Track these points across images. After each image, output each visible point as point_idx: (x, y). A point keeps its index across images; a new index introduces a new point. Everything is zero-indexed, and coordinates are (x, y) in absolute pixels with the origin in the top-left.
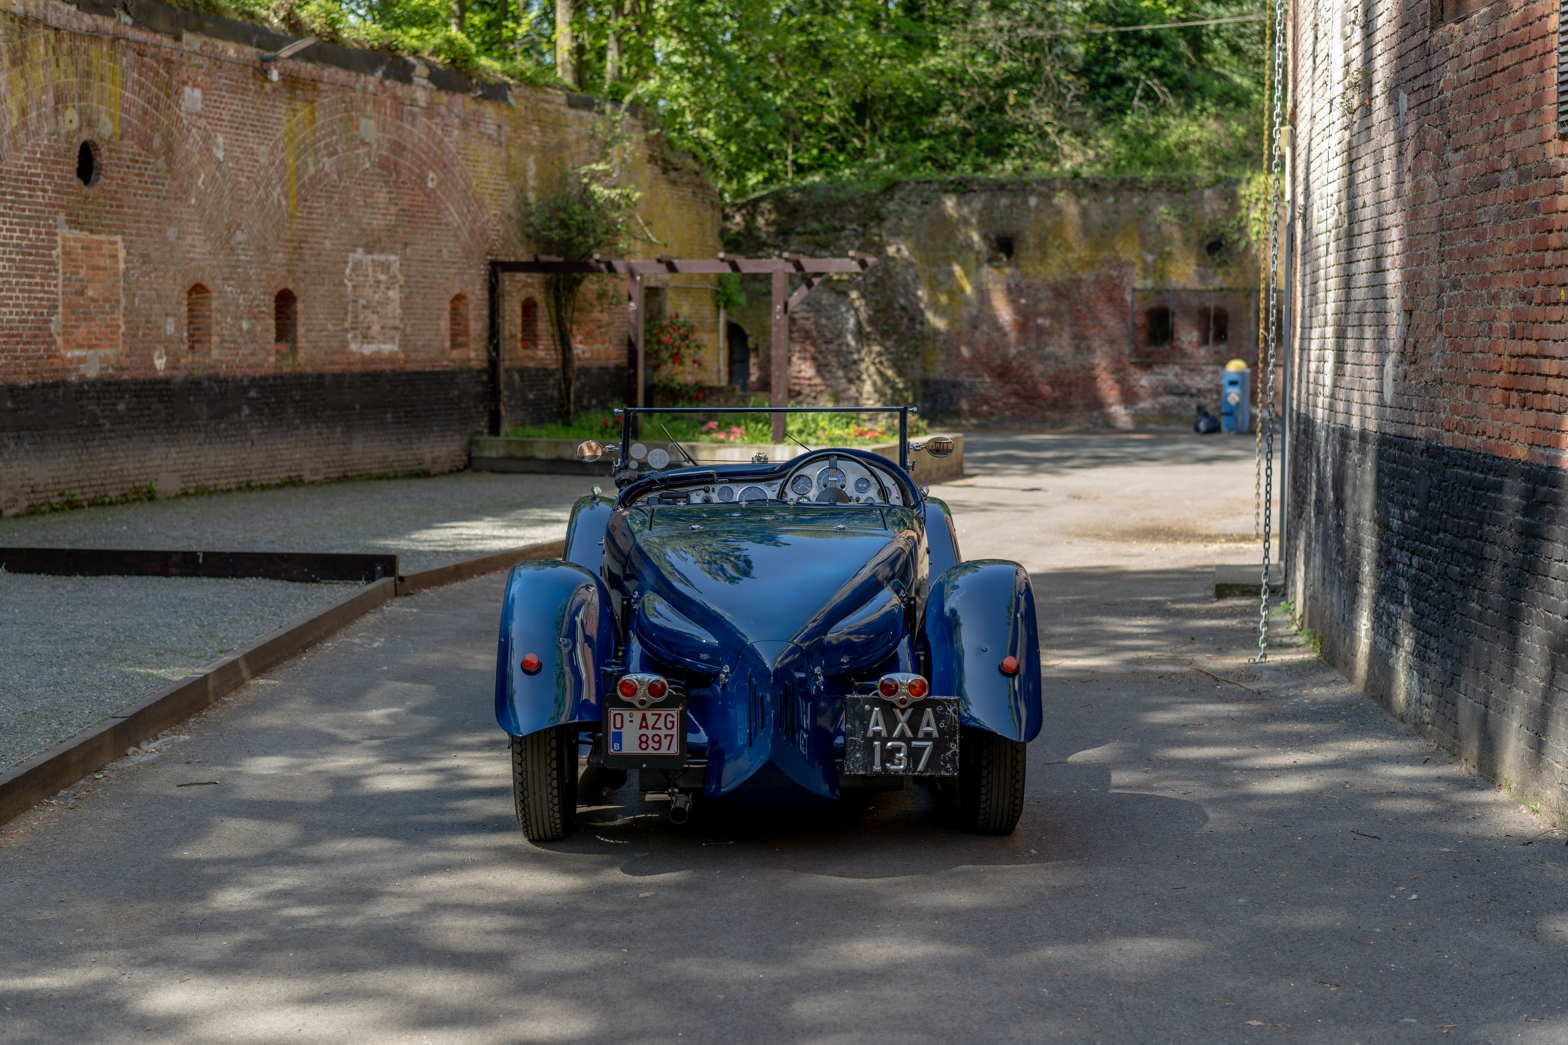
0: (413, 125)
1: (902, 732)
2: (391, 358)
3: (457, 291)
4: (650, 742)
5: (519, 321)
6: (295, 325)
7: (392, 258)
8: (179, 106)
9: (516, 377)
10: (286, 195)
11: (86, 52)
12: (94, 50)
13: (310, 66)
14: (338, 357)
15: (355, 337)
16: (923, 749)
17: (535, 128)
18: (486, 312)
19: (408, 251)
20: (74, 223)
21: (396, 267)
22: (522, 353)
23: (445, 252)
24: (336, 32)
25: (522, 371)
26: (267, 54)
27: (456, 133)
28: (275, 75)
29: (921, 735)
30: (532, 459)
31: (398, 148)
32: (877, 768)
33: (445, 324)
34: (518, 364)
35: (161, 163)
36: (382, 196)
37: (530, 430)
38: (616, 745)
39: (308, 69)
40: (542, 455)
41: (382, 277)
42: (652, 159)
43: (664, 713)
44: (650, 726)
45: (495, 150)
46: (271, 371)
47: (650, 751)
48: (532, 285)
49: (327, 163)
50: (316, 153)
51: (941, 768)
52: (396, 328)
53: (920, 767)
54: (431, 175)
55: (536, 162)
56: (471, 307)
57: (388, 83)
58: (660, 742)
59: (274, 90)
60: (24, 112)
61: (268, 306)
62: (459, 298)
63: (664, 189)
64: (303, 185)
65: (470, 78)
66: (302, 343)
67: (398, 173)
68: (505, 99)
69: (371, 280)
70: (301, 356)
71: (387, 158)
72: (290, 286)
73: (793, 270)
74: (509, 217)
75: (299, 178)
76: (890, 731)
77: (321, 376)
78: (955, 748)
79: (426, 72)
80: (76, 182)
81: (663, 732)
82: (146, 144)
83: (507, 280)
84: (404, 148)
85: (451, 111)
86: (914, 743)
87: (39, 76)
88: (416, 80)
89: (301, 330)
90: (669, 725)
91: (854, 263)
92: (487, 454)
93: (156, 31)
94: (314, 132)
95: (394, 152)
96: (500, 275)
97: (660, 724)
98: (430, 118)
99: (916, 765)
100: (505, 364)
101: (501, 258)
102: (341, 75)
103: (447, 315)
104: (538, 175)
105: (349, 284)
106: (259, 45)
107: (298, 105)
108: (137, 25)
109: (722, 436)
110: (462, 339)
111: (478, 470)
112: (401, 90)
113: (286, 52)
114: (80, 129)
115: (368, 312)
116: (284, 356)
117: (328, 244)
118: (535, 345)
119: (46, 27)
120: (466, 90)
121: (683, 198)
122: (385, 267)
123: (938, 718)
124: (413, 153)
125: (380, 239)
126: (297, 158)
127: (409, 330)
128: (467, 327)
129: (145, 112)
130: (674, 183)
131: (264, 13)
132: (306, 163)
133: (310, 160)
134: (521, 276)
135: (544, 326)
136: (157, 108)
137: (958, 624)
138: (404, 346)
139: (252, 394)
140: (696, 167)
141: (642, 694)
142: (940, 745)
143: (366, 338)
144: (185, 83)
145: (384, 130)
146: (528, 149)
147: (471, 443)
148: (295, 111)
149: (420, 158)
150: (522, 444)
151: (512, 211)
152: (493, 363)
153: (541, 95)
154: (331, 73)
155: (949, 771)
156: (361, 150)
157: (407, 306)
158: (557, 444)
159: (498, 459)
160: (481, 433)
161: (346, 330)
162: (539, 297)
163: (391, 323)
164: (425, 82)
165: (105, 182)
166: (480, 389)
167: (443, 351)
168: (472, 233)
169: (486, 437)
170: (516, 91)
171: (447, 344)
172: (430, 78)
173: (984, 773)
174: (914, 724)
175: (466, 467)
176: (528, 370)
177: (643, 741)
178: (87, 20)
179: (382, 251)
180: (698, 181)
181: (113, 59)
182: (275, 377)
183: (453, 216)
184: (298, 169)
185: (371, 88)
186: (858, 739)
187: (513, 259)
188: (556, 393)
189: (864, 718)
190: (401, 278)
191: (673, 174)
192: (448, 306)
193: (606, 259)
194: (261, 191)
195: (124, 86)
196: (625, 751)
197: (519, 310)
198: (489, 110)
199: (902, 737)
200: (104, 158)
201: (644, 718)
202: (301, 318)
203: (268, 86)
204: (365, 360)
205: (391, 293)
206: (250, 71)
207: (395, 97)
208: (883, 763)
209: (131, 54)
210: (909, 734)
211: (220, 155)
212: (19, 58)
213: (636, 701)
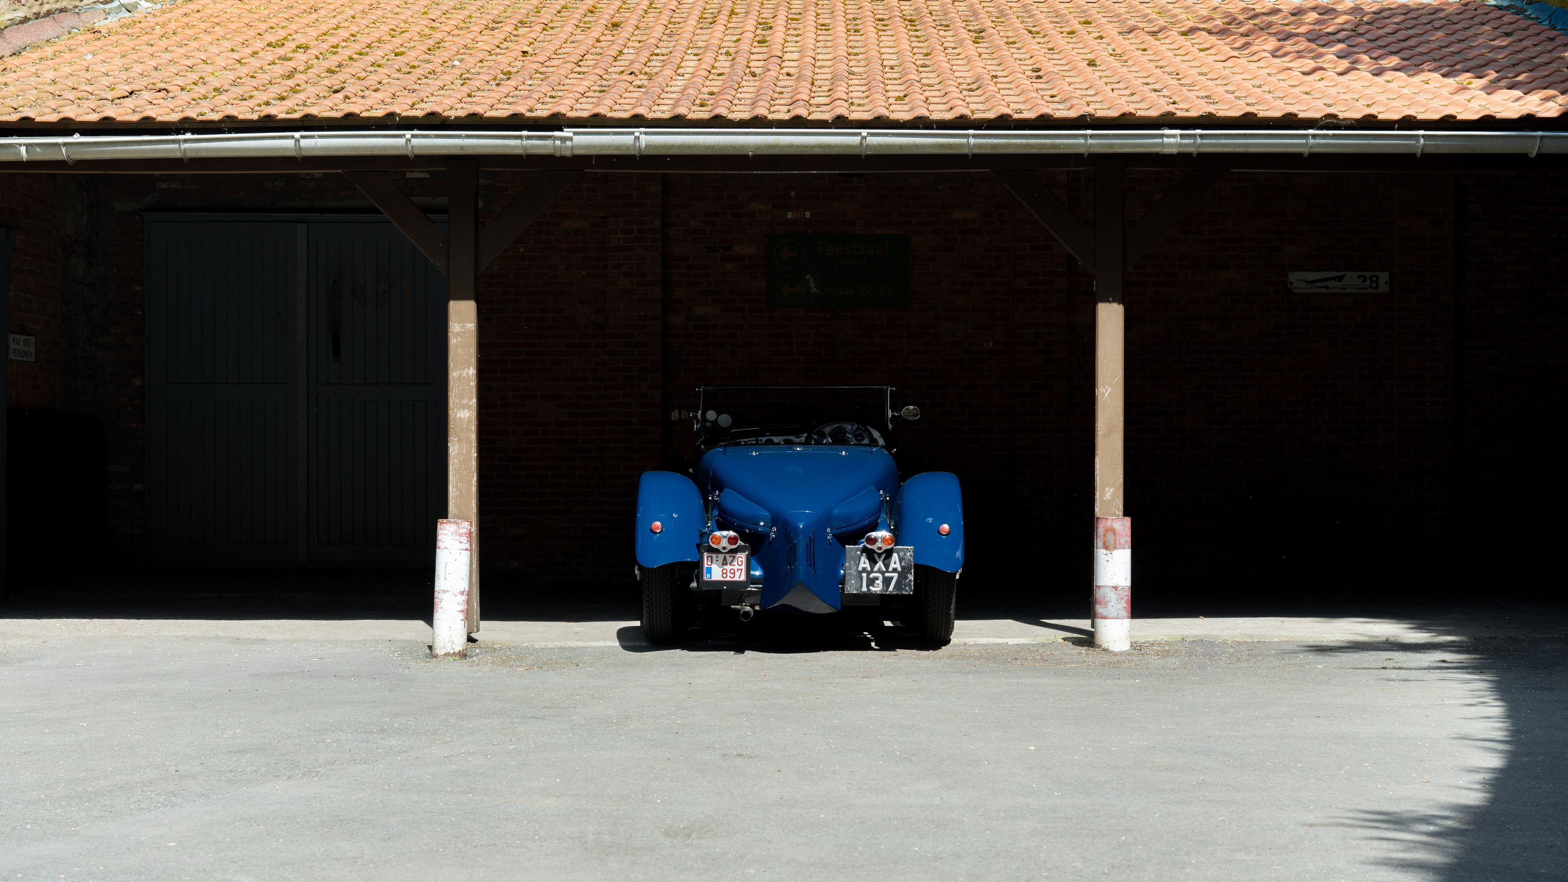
1: (880, 568)
4: (728, 574)
16: (892, 578)
29: (890, 569)
32: (864, 589)
38: (708, 575)
43: (737, 556)
44: (728, 564)
47: (728, 579)
51: (902, 589)
53: (891, 589)
58: (734, 574)
76: (872, 568)
78: (911, 577)
81: (736, 568)
86: (887, 575)
90: (740, 563)
97: (735, 562)
99: (888, 587)
123: (901, 560)
141: (724, 543)
142: (902, 575)
155: (908, 591)
174: (886, 563)
177: (724, 573)
189: (857, 559)
196: (713, 579)
199: (879, 571)
201: (725, 559)
208: (868, 586)
210: (884, 569)
213: (719, 547)
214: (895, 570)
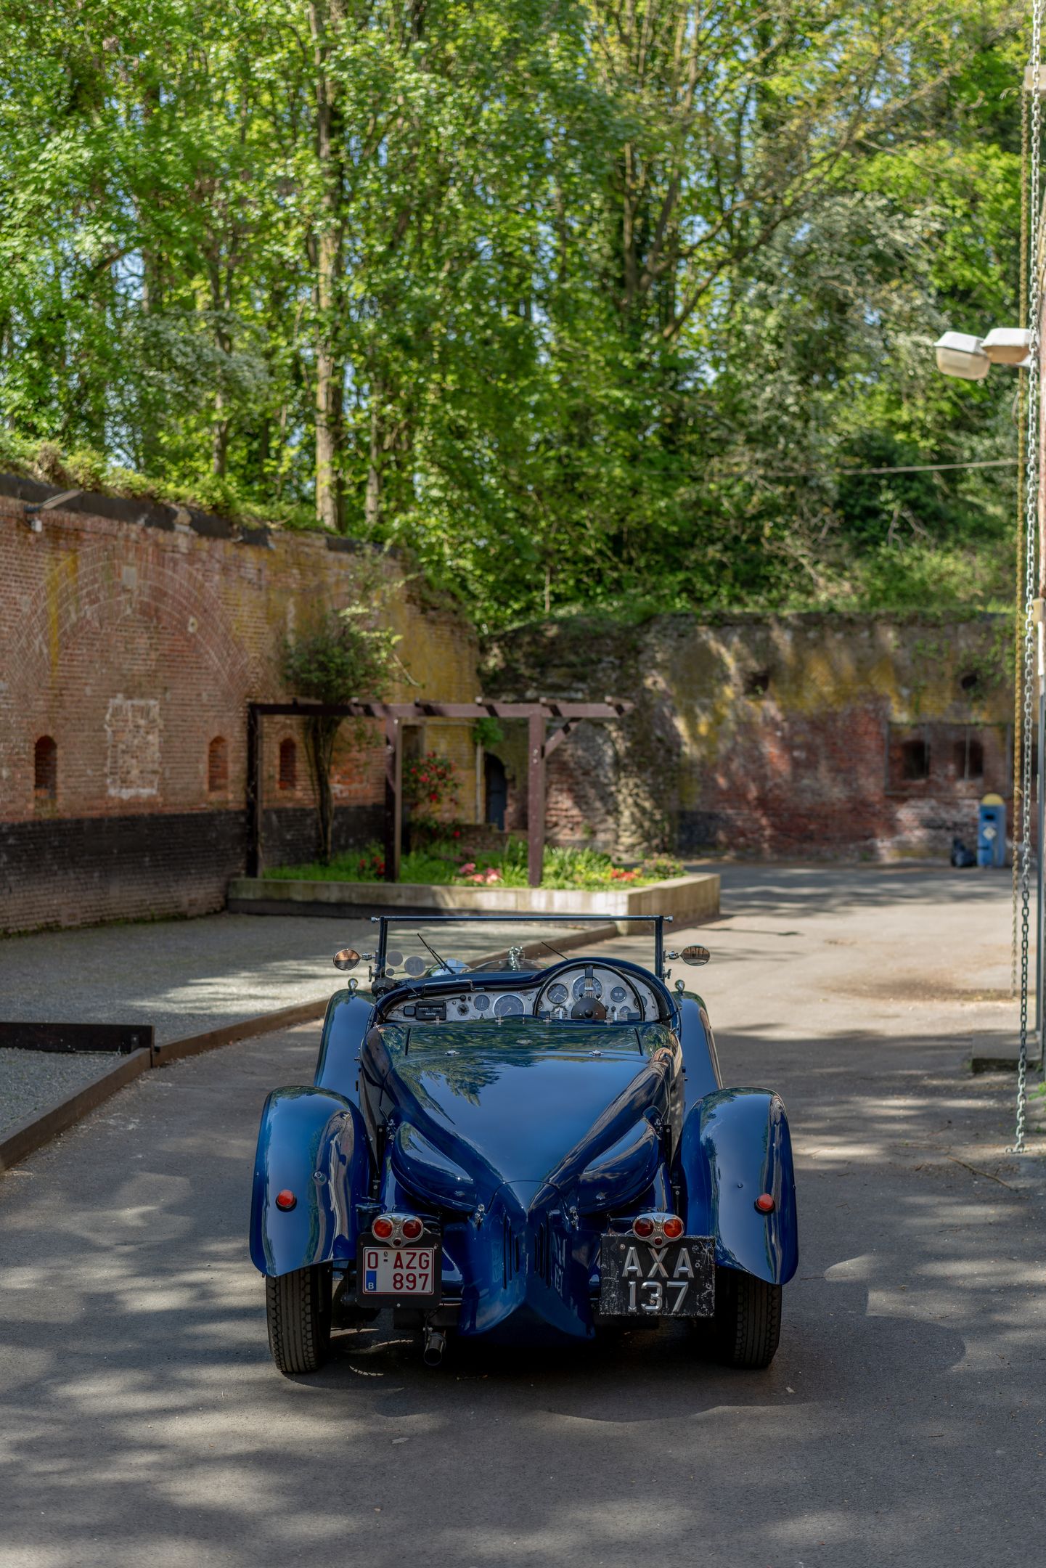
0: (175, 571)
1: (658, 1272)
2: (150, 802)
3: (216, 734)
4: (405, 1283)
5: (277, 762)
6: (54, 772)
7: (152, 702)
9: (274, 817)
10: (48, 644)
13: (73, 516)
14: (97, 803)
15: (114, 782)
16: (679, 1289)
17: (295, 571)
18: (244, 754)
19: (168, 696)
21: (155, 712)
22: (280, 794)
23: (204, 695)
24: (99, 482)
25: (279, 812)
26: (31, 506)
27: (217, 578)
28: (38, 526)
29: (676, 1275)
30: (290, 901)
31: (159, 594)
32: (632, 1308)
33: (203, 767)
34: (276, 805)
36: (142, 642)
37: (286, 871)
38: (371, 1285)
39: (71, 518)
40: (298, 898)
41: (142, 722)
42: (410, 599)
43: (418, 1252)
44: (405, 1264)
45: (255, 594)
46: (29, 818)
47: (404, 1290)
48: (291, 727)
49: (89, 611)
50: (78, 601)
51: (695, 1309)
52: (154, 772)
53: (676, 1308)
54: (192, 620)
55: (296, 604)
56: (230, 749)
57: (150, 531)
58: (414, 1281)
59: (37, 540)
61: (28, 752)
62: (218, 741)
63: (422, 628)
64: (65, 633)
65: (231, 524)
66: (61, 789)
67: (159, 619)
68: (266, 544)
69: (131, 725)
70: (61, 802)
71: (148, 604)
72: (50, 733)
73: (550, 715)
74: (269, 659)
75: (61, 626)
76: (646, 1271)
77: (79, 822)
78: (710, 1288)
79: (187, 519)
81: (417, 1272)
83: (265, 722)
84: (165, 594)
85: (212, 557)
86: (670, 1284)
88: (178, 527)
89: (60, 777)
90: (424, 1265)
91: (611, 708)
92: (244, 895)
94: (76, 581)
95: (155, 599)
96: (259, 718)
97: (415, 1263)
98: (191, 563)
99: (672, 1305)
100: (263, 805)
101: (260, 701)
102: (104, 524)
103: (205, 757)
104: (297, 618)
105: (109, 730)
106: (23, 497)
107: (61, 555)
109: (478, 878)
110: (220, 781)
111: (235, 912)
112: (162, 537)
113: (50, 504)
115: (127, 757)
116: (42, 803)
117: (88, 690)
118: (294, 786)
120: (227, 535)
121: (441, 637)
122: (145, 712)
123: (694, 1258)
124: (173, 598)
125: (140, 685)
126: (60, 606)
127: (167, 774)
128: (225, 769)
130: (432, 622)
131: (29, 464)
132: (68, 611)
133: (72, 608)
134: (280, 718)
135: (302, 766)
137: (713, 1154)
138: (163, 790)
139: (11, 841)
140: (455, 606)
141: (397, 1234)
142: (695, 1286)
143: (125, 782)
145: (145, 577)
146: (287, 591)
147: (228, 885)
148: (58, 560)
149: (180, 603)
150: (278, 886)
151: (272, 654)
152: (251, 805)
153: (301, 539)
154: (95, 523)
155: (705, 1312)
156: (123, 598)
157: (166, 749)
158: (314, 886)
159: (255, 901)
160: (238, 875)
161: (105, 775)
162: (297, 738)
163: (150, 767)
164: (186, 529)
166: (237, 831)
167: (201, 794)
168: (231, 676)
169: (243, 878)
170: (277, 535)
171: (206, 787)
172: (192, 525)
173: (740, 1309)
174: (670, 1263)
175: (223, 909)
176: (286, 810)
177: (397, 1280)
179: (142, 696)
180: (456, 619)
182: (33, 824)
183: (213, 660)
184: (60, 617)
185: (133, 536)
186: (614, 1279)
187: (271, 702)
188: (313, 833)
189: (620, 1258)
190: (160, 723)
191: (432, 613)
192: (206, 749)
193: (364, 702)
194: (23, 640)
196: (379, 1290)
197: (277, 752)
198: (250, 554)
199: (657, 1277)
201: (398, 1257)
202: (60, 764)
203: (31, 536)
204: (123, 804)
205: (150, 737)
206: (14, 522)
207: (157, 544)
208: (638, 1304)
210: (665, 1274)
213: (390, 1241)
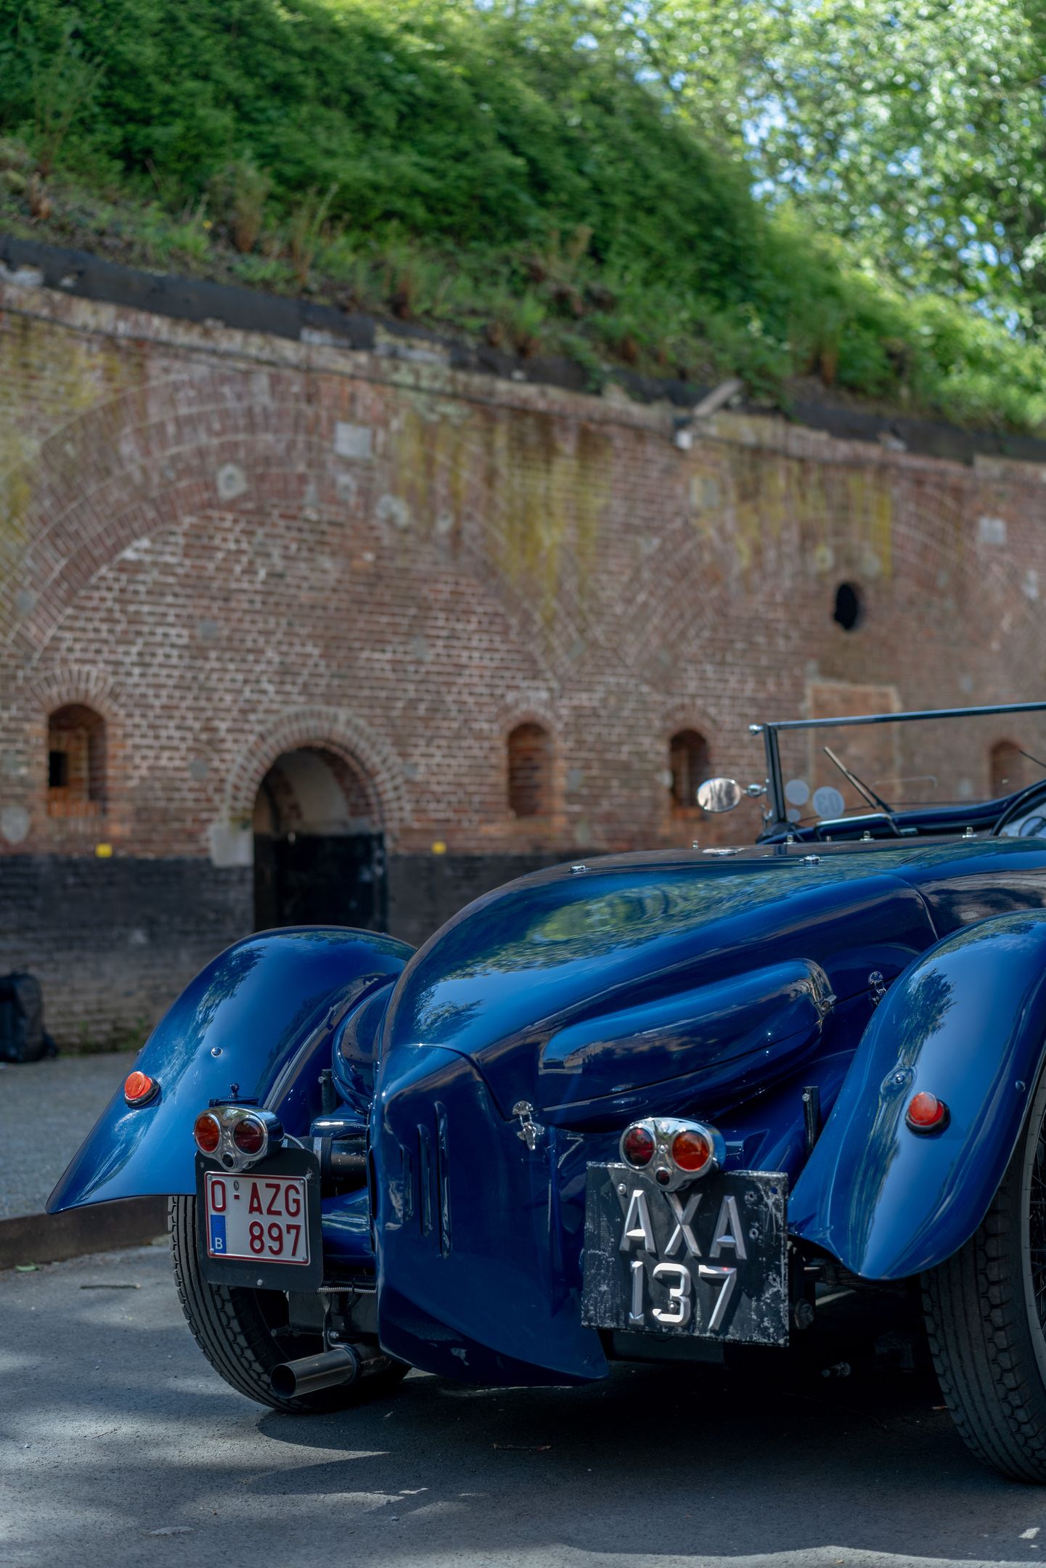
1: (682, 1248)
4: (266, 1238)
8: (973, 539)
11: (844, 483)
12: (853, 481)
16: (720, 1281)
20: (829, 671)
29: (715, 1253)
32: (636, 1316)
35: (949, 604)
38: (219, 1242)
43: (284, 1184)
44: (264, 1208)
47: (267, 1256)
51: (751, 1326)
53: (714, 1320)
58: (279, 1239)
60: (758, 551)
76: (660, 1242)
78: (778, 1284)
80: (832, 628)
81: (284, 1221)
82: (928, 583)
86: (703, 1269)
87: (779, 512)
90: (293, 1208)
93: (938, 456)
97: (279, 1205)
99: (706, 1314)
108: (912, 449)
114: (835, 569)
119: (787, 456)
123: (749, 1217)
129: (926, 547)
136: (943, 542)
141: (227, 1144)
142: (751, 1276)
144: (980, 513)
155: (769, 1333)
165: (869, 627)
174: (704, 1229)
177: (255, 1235)
178: (844, 449)
181: (880, 489)
189: (615, 1209)
195: (896, 519)
196: (230, 1252)
199: (680, 1255)
200: (869, 599)
201: (255, 1194)
208: (648, 1305)
209: (906, 485)
210: (694, 1248)
211: (1033, 592)
212: (749, 493)
214: (728, 1256)
